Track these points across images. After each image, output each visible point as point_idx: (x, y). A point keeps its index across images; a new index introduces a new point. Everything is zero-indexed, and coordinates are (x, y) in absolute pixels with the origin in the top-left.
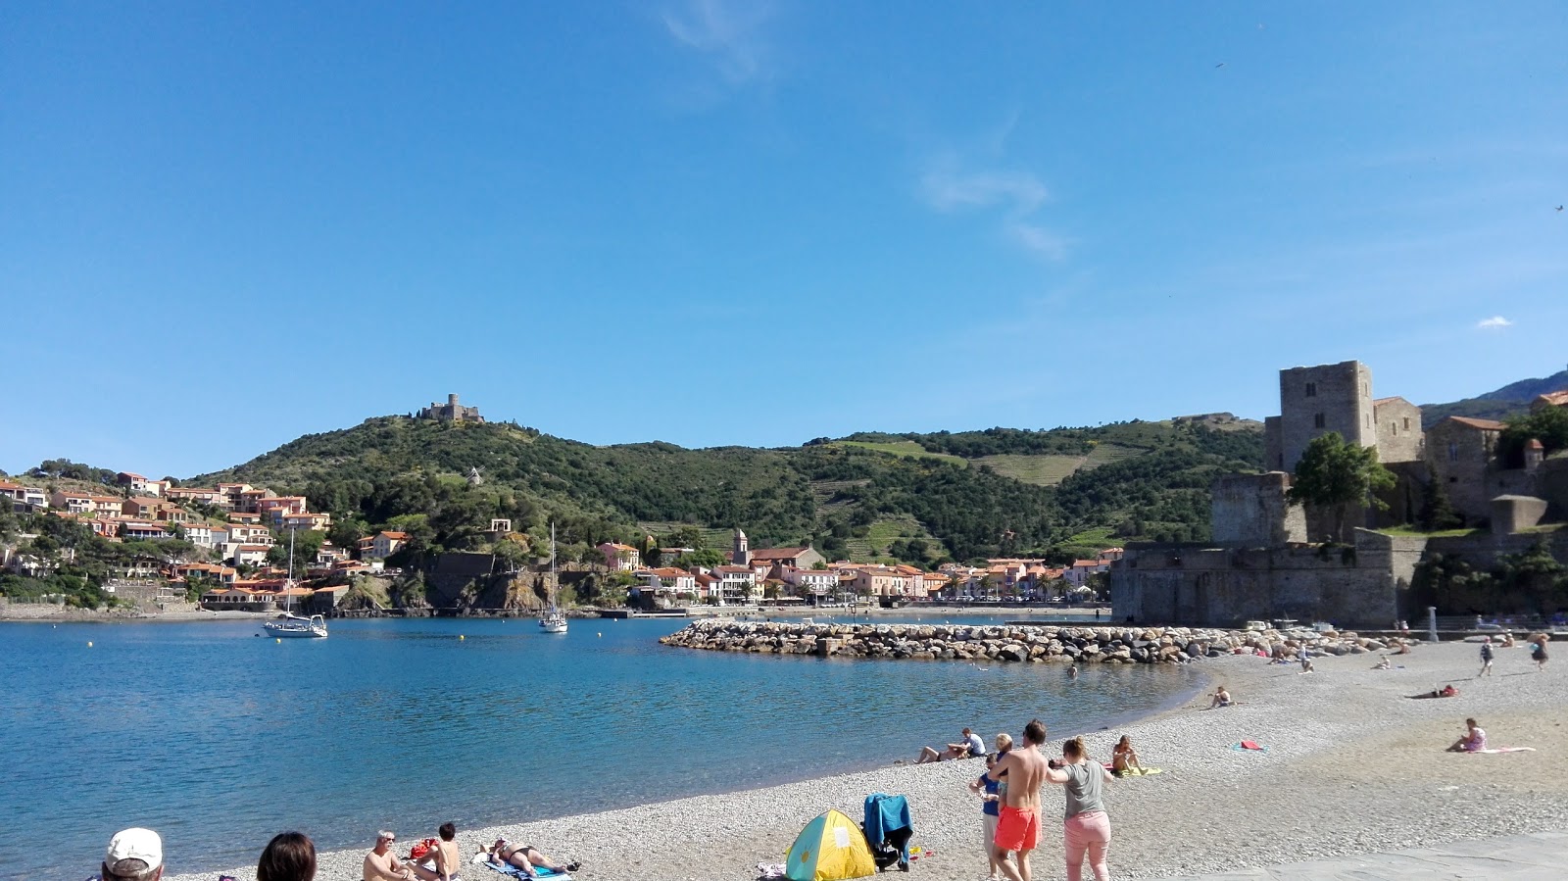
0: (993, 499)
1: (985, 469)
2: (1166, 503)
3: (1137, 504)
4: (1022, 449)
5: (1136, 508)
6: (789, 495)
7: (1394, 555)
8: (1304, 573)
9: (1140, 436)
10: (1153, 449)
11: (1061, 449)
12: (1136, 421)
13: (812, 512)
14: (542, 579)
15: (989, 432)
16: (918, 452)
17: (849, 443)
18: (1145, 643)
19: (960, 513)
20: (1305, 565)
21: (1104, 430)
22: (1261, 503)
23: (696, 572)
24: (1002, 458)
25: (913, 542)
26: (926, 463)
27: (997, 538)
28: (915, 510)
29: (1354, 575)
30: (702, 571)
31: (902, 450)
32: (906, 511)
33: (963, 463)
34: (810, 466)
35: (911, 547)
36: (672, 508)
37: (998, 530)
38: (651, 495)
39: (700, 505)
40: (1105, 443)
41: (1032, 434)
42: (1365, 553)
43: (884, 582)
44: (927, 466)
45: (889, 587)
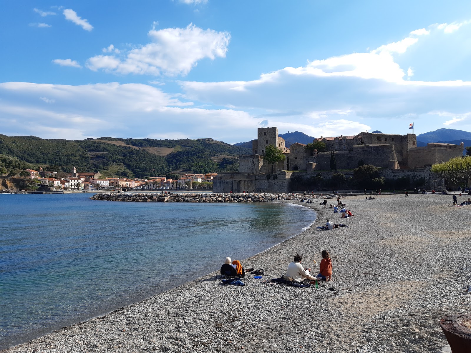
0: (147, 159)
1: (144, 150)
2: (197, 162)
3: (189, 162)
4: (155, 145)
6: (80, 156)
7: (286, 176)
8: (264, 180)
9: (188, 143)
10: (192, 147)
11: (166, 146)
12: (187, 139)
13: (89, 161)
14: (6, 181)
15: (145, 140)
16: (123, 144)
17: (100, 141)
18: (254, 197)
19: (138, 163)
20: (264, 178)
21: (178, 141)
22: (253, 162)
23: (60, 180)
24: (149, 148)
26: (125, 148)
27: (150, 171)
28: (124, 162)
29: (276, 181)
30: (62, 179)
31: (118, 144)
32: (121, 162)
33: (137, 148)
34: (88, 147)
35: (122, 173)
36: (38, 158)
37: (150, 169)
38: (30, 154)
39: (49, 158)
40: (179, 145)
41: (158, 141)
42: (279, 175)
43: (123, 183)
44: (126, 149)
45: (124, 185)
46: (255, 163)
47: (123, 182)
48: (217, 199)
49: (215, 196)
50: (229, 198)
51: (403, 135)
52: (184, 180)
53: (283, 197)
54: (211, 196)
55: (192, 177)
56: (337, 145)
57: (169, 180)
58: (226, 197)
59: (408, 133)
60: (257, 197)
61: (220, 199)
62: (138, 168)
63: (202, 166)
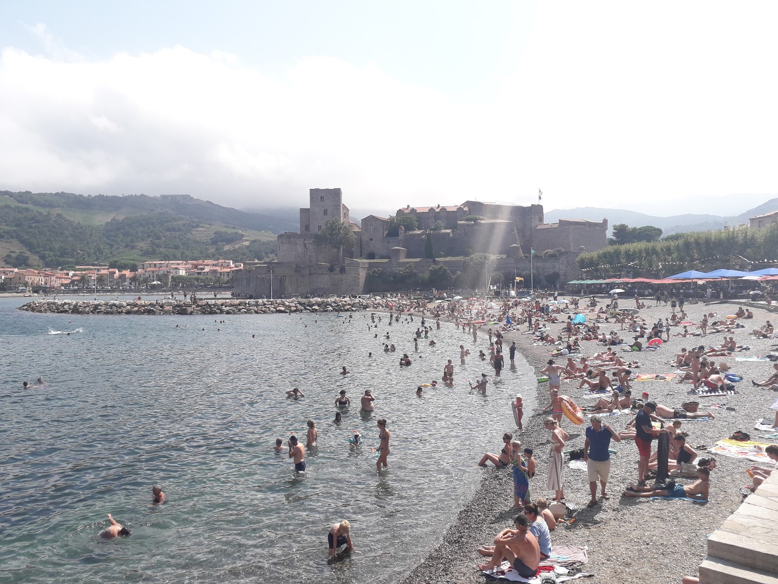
0: (67, 233)
1: (59, 216)
2: (166, 239)
3: (151, 239)
4: (79, 206)
5: (151, 241)
7: (360, 268)
9: (145, 203)
10: (153, 210)
11: (102, 207)
15: (57, 194)
16: (14, 204)
18: (336, 304)
19: (47, 240)
20: (324, 273)
22: (305, 246)
25: (19, 255)
26: (17, 210)
28: (18, 237)
29: (344, 276)
31: (2, 201)
32: (12, 237)
33: (44, 211)
35: (17, 259)
37: (73, 250)
40: (127, 205)
41: (84, 197)
42: (349, 267)
43: (33, 279)
44: (20, 212)
45: (36, 282)
46: (307, 247)
47: (33, 277)
48: (278, 309)
49: (272, 304)
50: (296, 307)
51: (525, 205)
52: (153, 273)
53: (380, 304)
54: (265, 304)
55: (161, 265)
56: (432, 220)
57: (124, 272)
58: (291, 304)
59: (533, 204)
60: (340, 304)
61: (282, 309)
62: (50, 250)
63: (176, 247)
